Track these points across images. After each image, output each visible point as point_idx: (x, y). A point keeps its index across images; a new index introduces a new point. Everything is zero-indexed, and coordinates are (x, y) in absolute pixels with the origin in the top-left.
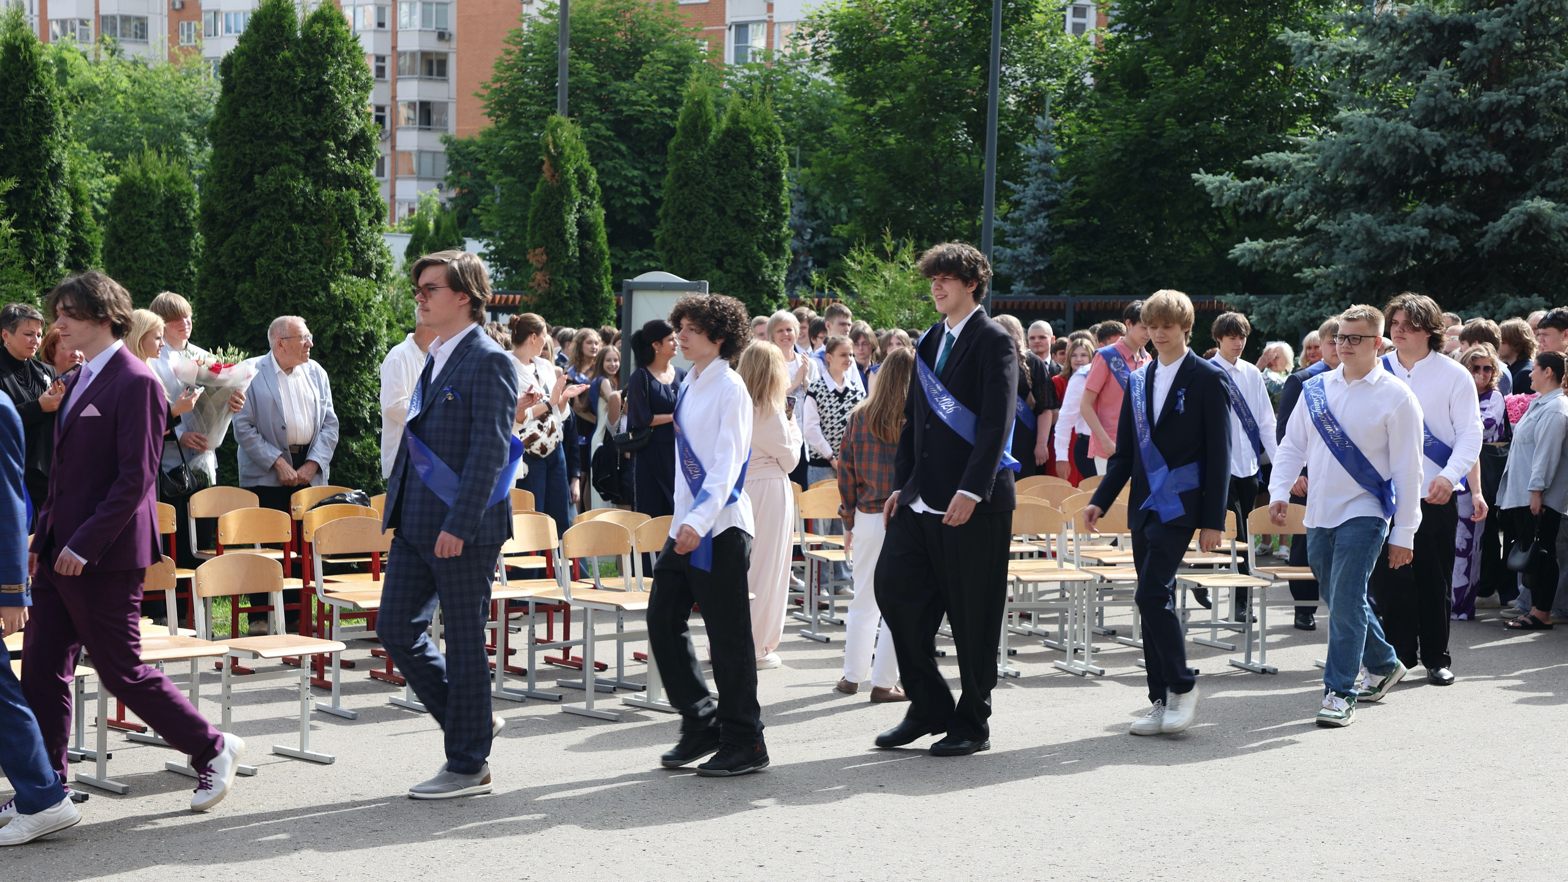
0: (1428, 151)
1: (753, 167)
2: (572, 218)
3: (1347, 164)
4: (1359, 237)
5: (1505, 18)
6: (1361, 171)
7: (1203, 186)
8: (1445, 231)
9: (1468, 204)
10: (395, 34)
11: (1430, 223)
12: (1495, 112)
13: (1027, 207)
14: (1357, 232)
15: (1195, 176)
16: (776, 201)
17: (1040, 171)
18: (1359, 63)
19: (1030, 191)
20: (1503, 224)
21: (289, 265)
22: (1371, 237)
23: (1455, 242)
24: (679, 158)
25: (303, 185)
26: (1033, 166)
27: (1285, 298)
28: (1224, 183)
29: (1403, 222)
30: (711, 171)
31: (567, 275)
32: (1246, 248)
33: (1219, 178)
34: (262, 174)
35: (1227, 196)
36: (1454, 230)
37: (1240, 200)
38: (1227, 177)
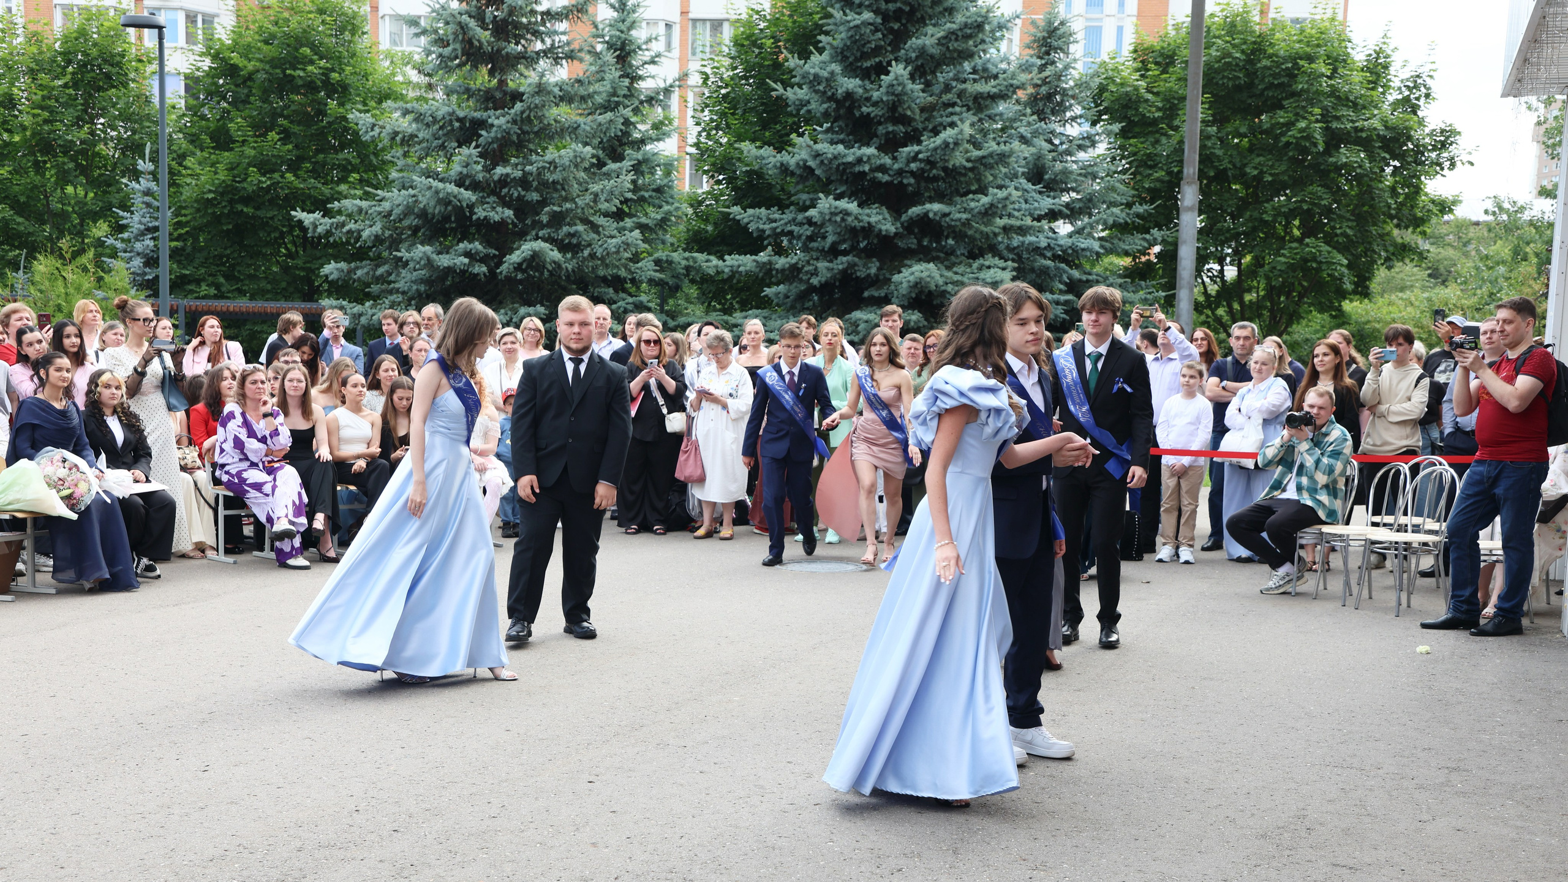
0: (465, 205)
3: (408, 211)
4: (422, 262)
5: (508, 117)
6: (418, 216)
7: (300, 222)
8: (477, 261)
9: (488, 243)
11: (467, 254)
12: (504, 181)
13: (135, 231)
14: (421, 259)
15: (293, 213)
17: (143, 203)
18: (408, 140)
19: (136, 217)
20: (515, 257)
22: (430, 264)
23: (484, 269)
26: (138, 200)
27: (368, 304)
28: (315, 219)
29: (447, 253)
32: (331, 269)
33: (311, 215)
35: (320, 229)
36: (484, 260)
37: (329, 233)
38: (317, 215)
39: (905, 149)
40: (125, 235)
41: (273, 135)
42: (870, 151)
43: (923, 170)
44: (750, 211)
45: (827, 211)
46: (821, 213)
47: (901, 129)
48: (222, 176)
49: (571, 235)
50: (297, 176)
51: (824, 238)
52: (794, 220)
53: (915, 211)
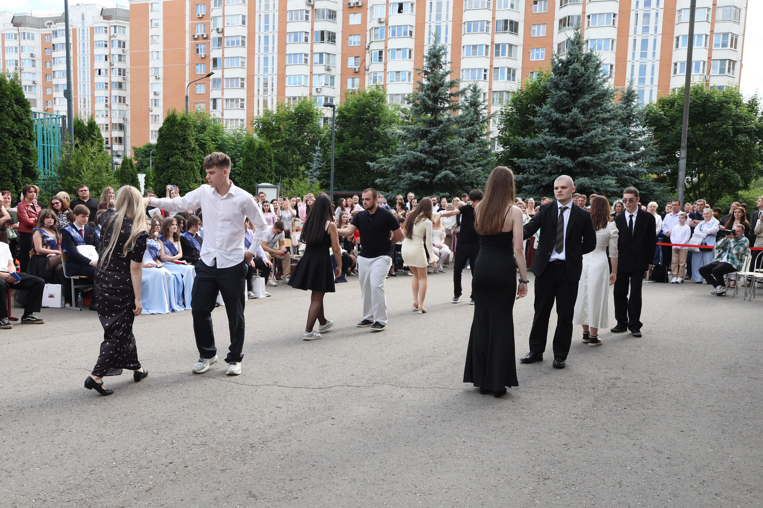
0: (423, 159)
1: (265, 157)
3: (404, 161)
5: (438, 129)
6: (407, 163)
7: (369, 165)
8: (426, 177)
9: (430, 171)
11: (423, 175)
12: (436, 151)
13: (314, 169)
14: (408, 177)
15: (367, 163)
17: (317, 160)
18: (404, 138)
19: (315, 165)
20: (439, 176)
22: (411, 179)
23: (429, 180)
24: (247, 155)
26: (315, 159)
27: (391, 192)
28: (374, 165)
29: (417, 175)
32: (378, 181)
33: (372, 163)
34: (171, 157)
35: (375, 168)
36: (428, 177)
37: (378, 169)
38: (374, 163)
39: (578, 138)
40: (311, 170)
41: (357, 137)
42: (565, 139)
43: (583, 145)
44: (520, 160)
45: (549, 159)
46: (547, 160)
47: (575, 131)
48: (341, 151)
49: (457, 169)
50: (364, 150)
51: (547, 169)
52: (536, 162)
53: (580, 159)
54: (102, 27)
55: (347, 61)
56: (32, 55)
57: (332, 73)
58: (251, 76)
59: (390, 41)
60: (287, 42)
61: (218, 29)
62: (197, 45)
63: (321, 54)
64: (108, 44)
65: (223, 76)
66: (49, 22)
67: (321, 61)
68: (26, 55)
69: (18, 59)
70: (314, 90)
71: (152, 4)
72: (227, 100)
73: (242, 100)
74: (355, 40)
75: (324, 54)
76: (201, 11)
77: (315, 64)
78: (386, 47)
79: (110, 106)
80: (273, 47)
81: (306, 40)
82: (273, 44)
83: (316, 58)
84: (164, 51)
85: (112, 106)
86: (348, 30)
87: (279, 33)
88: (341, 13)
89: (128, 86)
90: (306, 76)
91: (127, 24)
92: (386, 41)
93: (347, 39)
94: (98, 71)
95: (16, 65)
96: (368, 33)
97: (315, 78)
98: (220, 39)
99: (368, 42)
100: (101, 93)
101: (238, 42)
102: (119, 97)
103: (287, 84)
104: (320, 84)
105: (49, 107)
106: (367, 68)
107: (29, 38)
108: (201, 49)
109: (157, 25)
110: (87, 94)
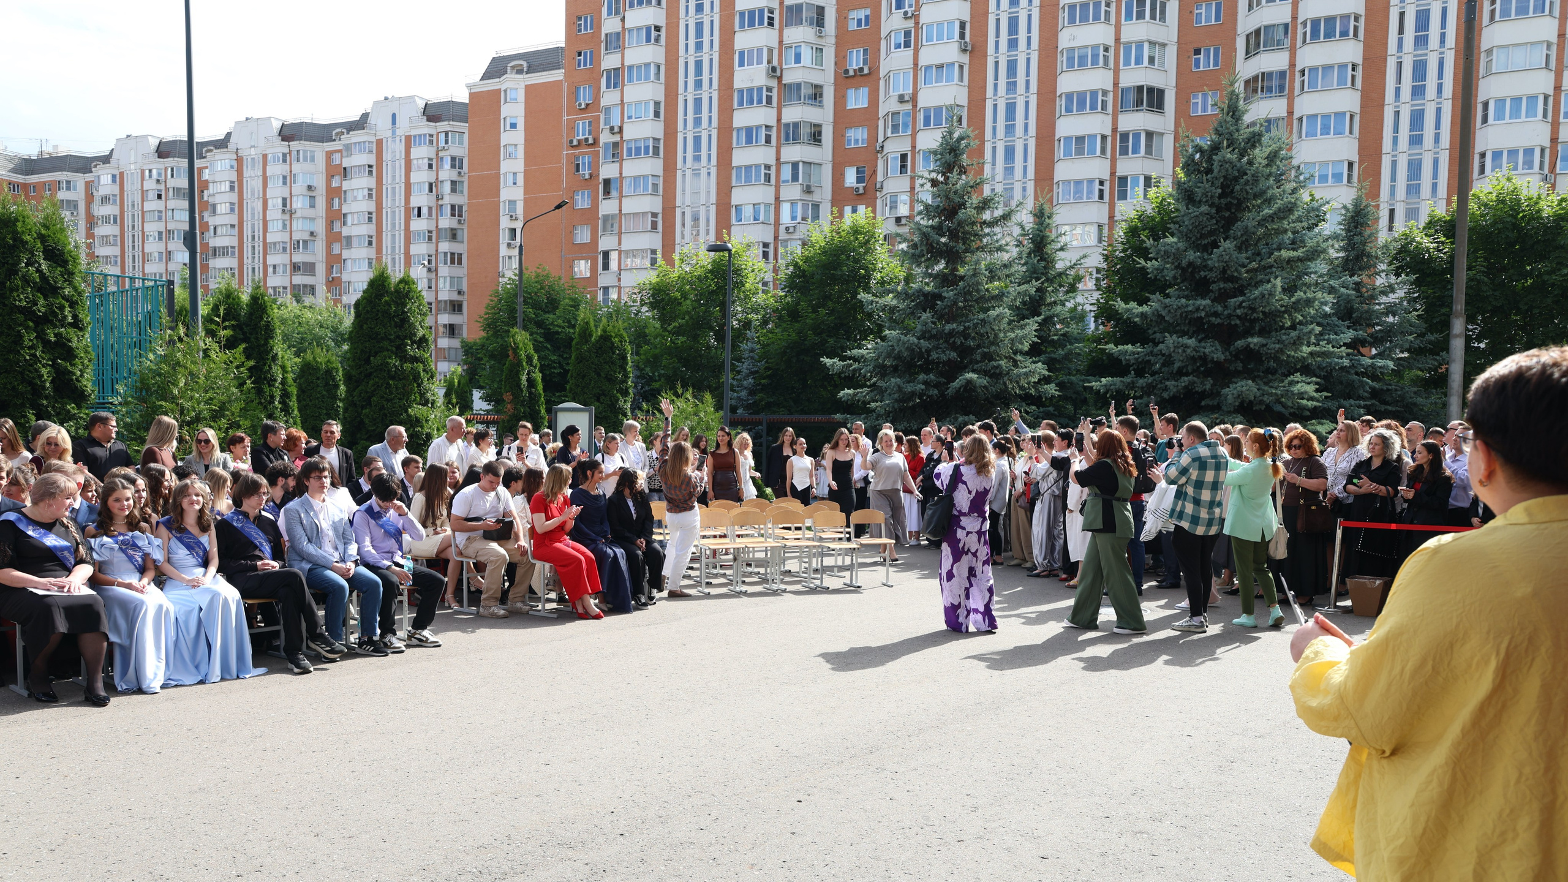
0: (923, 351)
1: (614, 353)
2: (524, 378)
3: (889, 355)
5: (955, 292)
6: (895, 358)
7: (825, 364)
8: (932, 387)
9: (941, 374)
10: (437, 292)
11: (925, 383)
12: (952, 333)
13: (744, 374)
15: (821, 359)
16: (625, 370)
17: (750, 357)
18: (893, 310)
19: (745, 366)
20: (956, 384)
21: (388, 400)
22: (900, 389)
23: (936, 392)
24: (578, 350)
25: (394, 362)
26: (747, 355)
28: (835, 363)
29: (914, 382)
30: (593, 355)
31: (522, 405)
32: (845, 393)
33: (833, 360)
34: (374, 356)
35: (836, 369)
36: (936, 386)
37: (841, 371)
38: (836, 360)
39: (1233, 300)
40: (739, 377)
42: (1206, 302)
43: (1246, 314)
44: (1120, 347)
45: (1171, 345)
46: (1168, 347)
47: (1230, 286)
48: (794, 337)
49: (996, 367)
51: (1172, 364)
52: (1152, 352)
53: (1240, 343)
54: (425, 135)
55: (843, 175)
56: (310, 188)
57: (816, 197)
58: (669, 208)
59: (921, 137)
60: (734, 145)
61: (612, 128)
62: (577, 158)
63: (795, 165)
64: (434, 163)
65: (620, 210)
66: (339, 130)
67: (795, 178)
68: (299, 188)
69: (287, 195)
70: (782, 229)
71: (505, 91)
72: (627, 252)
73: (654, 252)
74: (857, 136)
75: (801, 165)
76: (585, 98)
77: (784, 182)
78: (914, 147)
79: (436, 270)
80: (709, 155)
81: (768, 140)
82: (710, 150)
83: (786, 172)
84: (525, 171)
85: (439, 269)
86: (844, 119)
87: (719, 129)
88: (832, 89)
89: (464, 234)
90: (767, 205)
91: (463, 127)
92: (914, 137)
93: (843, 136)
94: (416, 211)
95: (284, 205)
96: (881, 123)
97: (785, 209)
98: (616, 145)
99: (881, 139)
100: (420, 249)
101: (647, 148)
102: (452, 254)
103: (734, 221)
104: (794, 218)
105: (334, 275)
106: (878, 186)
107: (305, 160)
108: (584, 164)
109: (513, 126)
110: (397, 251)
